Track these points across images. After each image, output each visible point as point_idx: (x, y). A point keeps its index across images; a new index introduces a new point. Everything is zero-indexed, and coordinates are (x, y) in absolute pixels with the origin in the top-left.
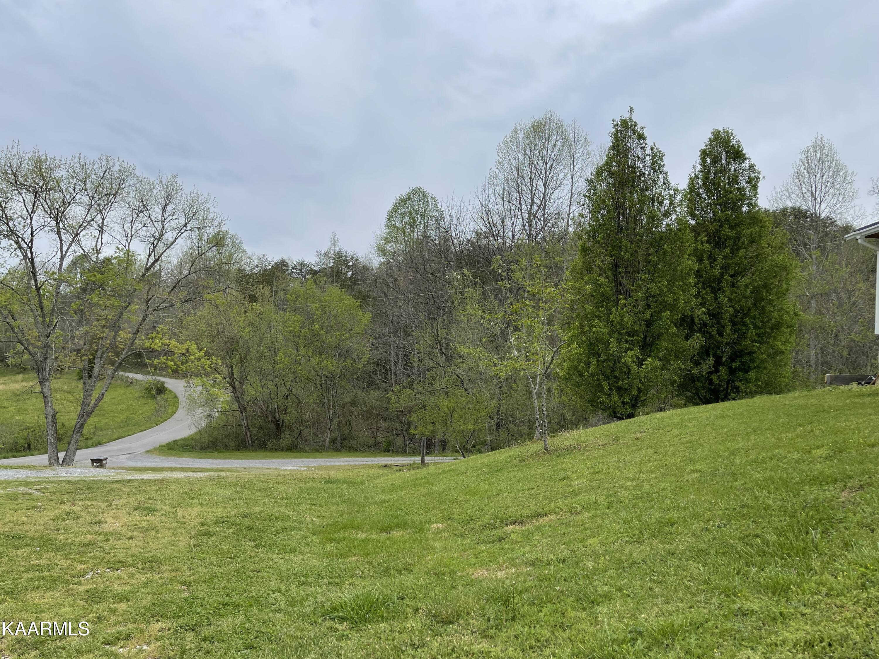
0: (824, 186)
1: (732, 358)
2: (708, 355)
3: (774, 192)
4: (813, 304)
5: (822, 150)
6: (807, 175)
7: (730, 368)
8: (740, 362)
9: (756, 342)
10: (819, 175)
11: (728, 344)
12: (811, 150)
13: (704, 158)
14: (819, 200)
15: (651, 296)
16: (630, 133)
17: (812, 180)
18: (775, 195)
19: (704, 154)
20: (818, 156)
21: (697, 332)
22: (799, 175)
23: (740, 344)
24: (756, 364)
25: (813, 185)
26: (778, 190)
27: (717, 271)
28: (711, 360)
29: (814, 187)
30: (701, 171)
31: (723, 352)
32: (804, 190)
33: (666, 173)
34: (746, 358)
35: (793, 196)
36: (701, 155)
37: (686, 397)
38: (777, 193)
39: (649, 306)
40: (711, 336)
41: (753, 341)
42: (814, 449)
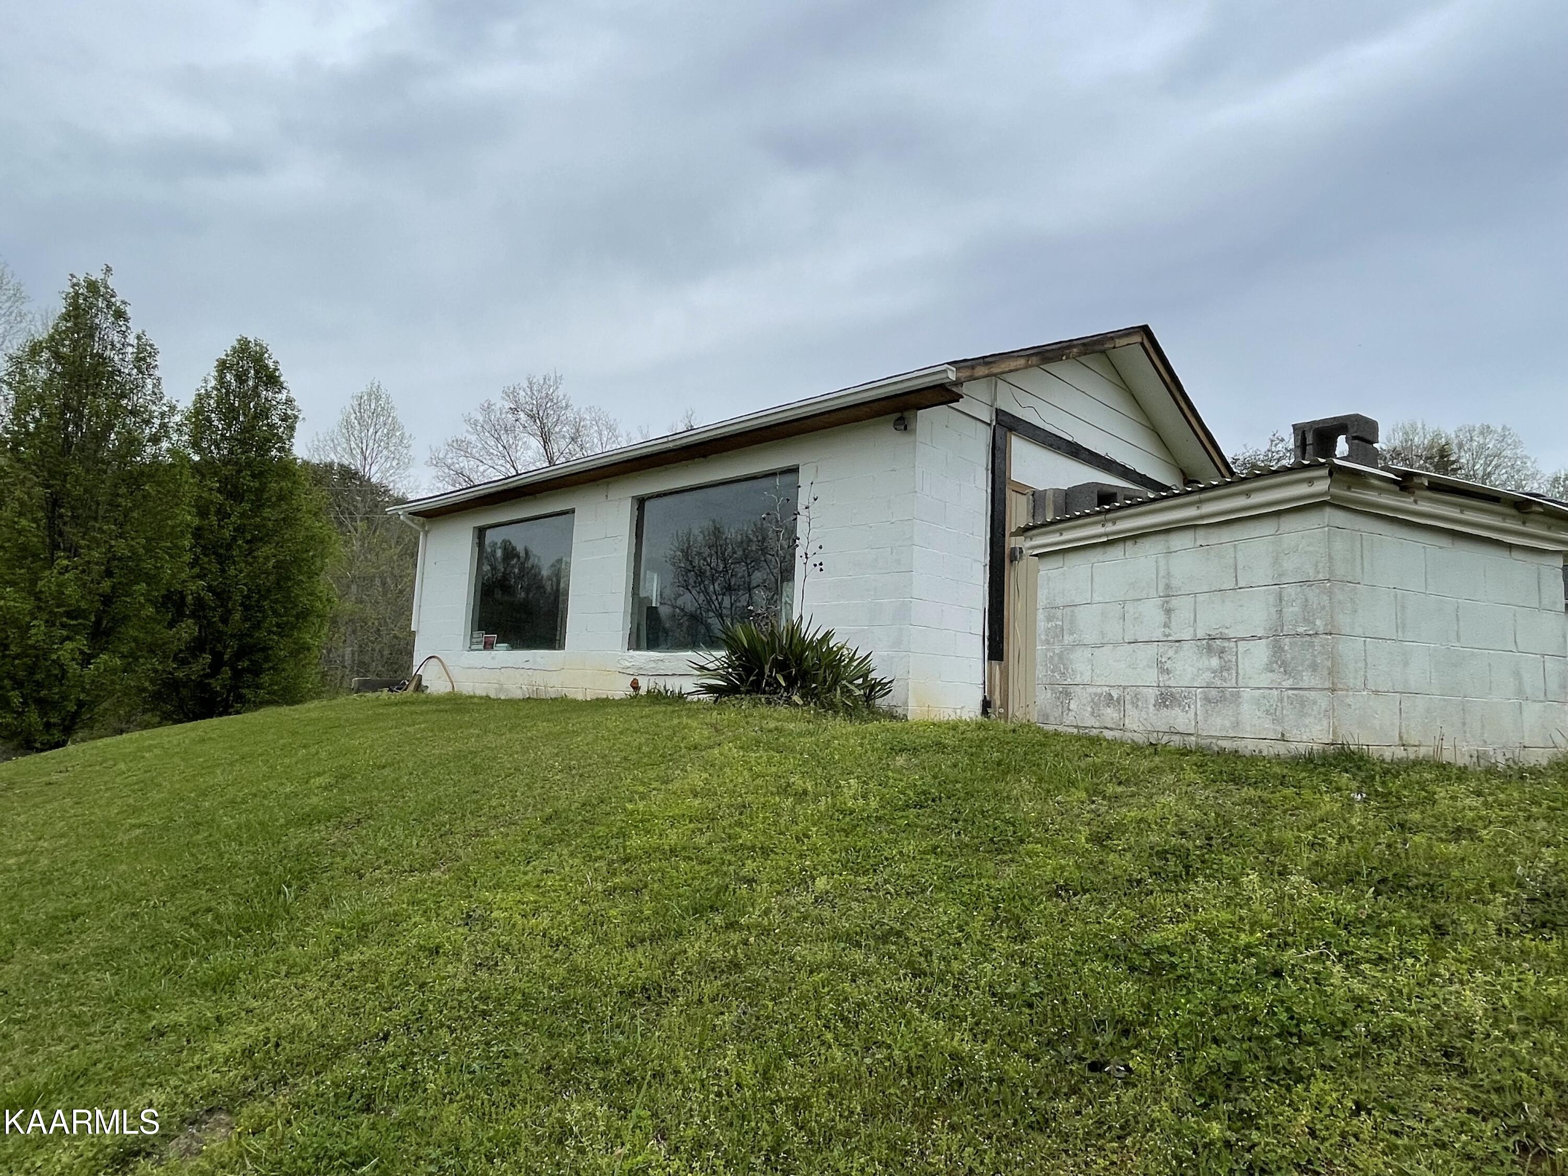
0: (376, 445)
1: (239, 655)
2: (203, 650)
3: (315, 439)
4: (354, 588)
5: (378, 399)
6: (358, 427)
7: (234, 669)
8: (250, 660)
9: (274, 634)
10: (371, 430)
11: (233, 636)
12: (366, 398)
13: (222, 370)
14: (369, 460)
15: (114, 558)
16: (101, 304)
17: (363, 435)
18: (316, 443)
19: (223, 366)
20: (373, 407)
21: (189, 617)
22: (348, 424)
23: (251, 636)
24: (271, 664)
25: (364, 441)
26: (321, 438)
27: (227, 533)
28: (207, 658)
29: (365, 444)
30: (214, 388)
31: (226, 647)
32: (353, 445)
33: (159, 379)
34: (259, 656)
35: (339, 448)
36: (218, 366)
37: (164, 713)
38: (319, 441)
39: (109, 574)
40: (210, 624)
41: (270, 632)
42: (314, 777)
